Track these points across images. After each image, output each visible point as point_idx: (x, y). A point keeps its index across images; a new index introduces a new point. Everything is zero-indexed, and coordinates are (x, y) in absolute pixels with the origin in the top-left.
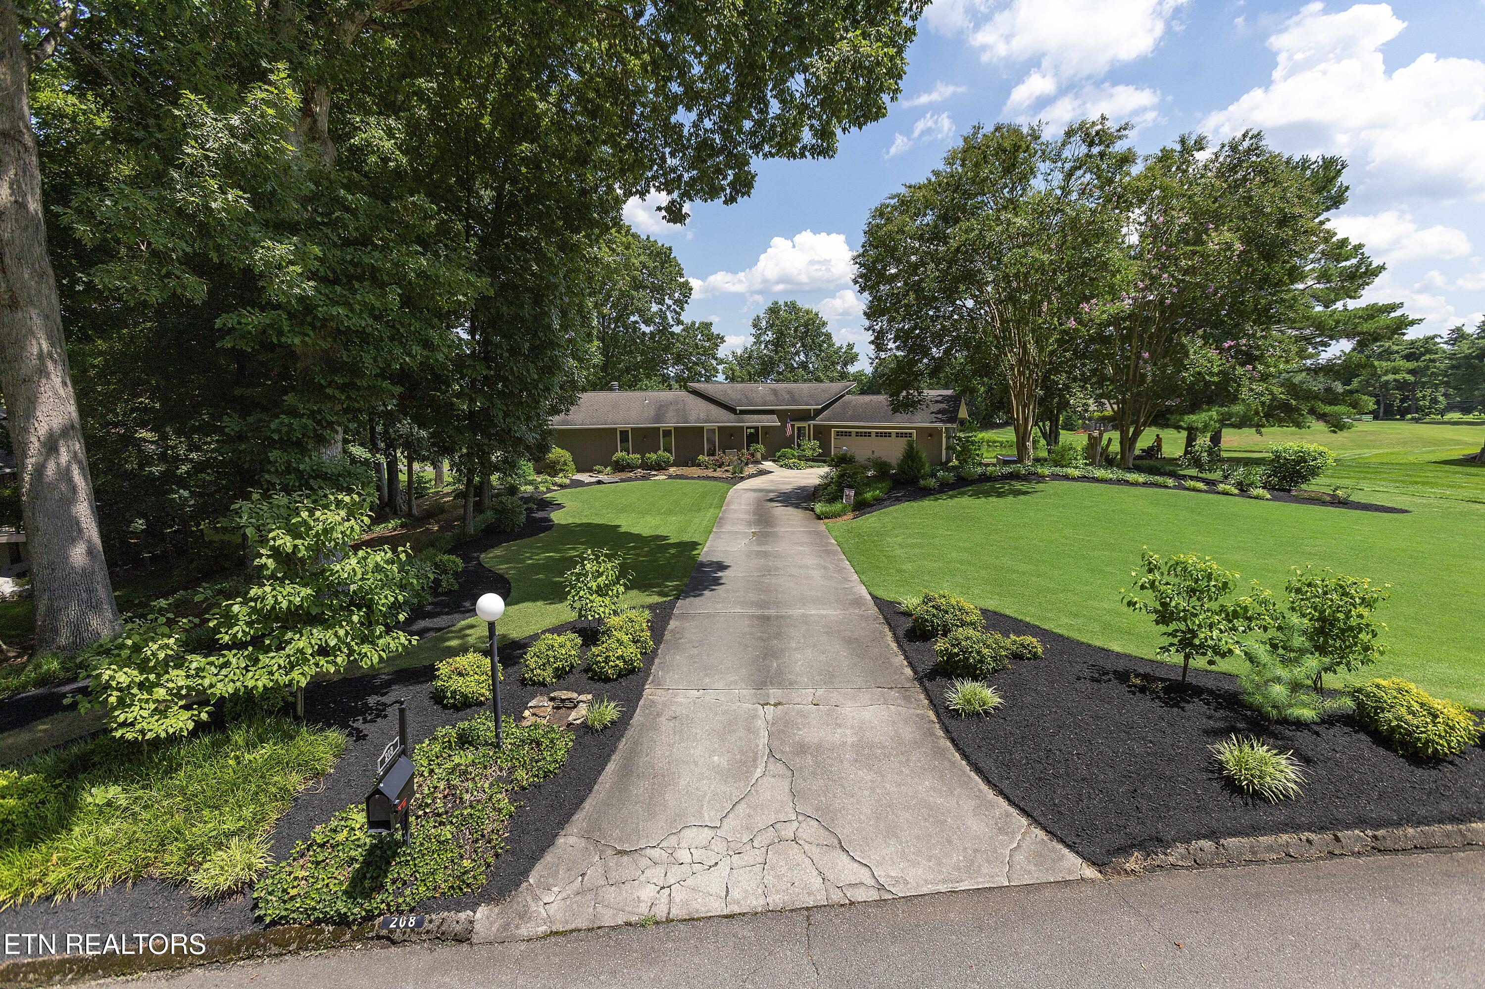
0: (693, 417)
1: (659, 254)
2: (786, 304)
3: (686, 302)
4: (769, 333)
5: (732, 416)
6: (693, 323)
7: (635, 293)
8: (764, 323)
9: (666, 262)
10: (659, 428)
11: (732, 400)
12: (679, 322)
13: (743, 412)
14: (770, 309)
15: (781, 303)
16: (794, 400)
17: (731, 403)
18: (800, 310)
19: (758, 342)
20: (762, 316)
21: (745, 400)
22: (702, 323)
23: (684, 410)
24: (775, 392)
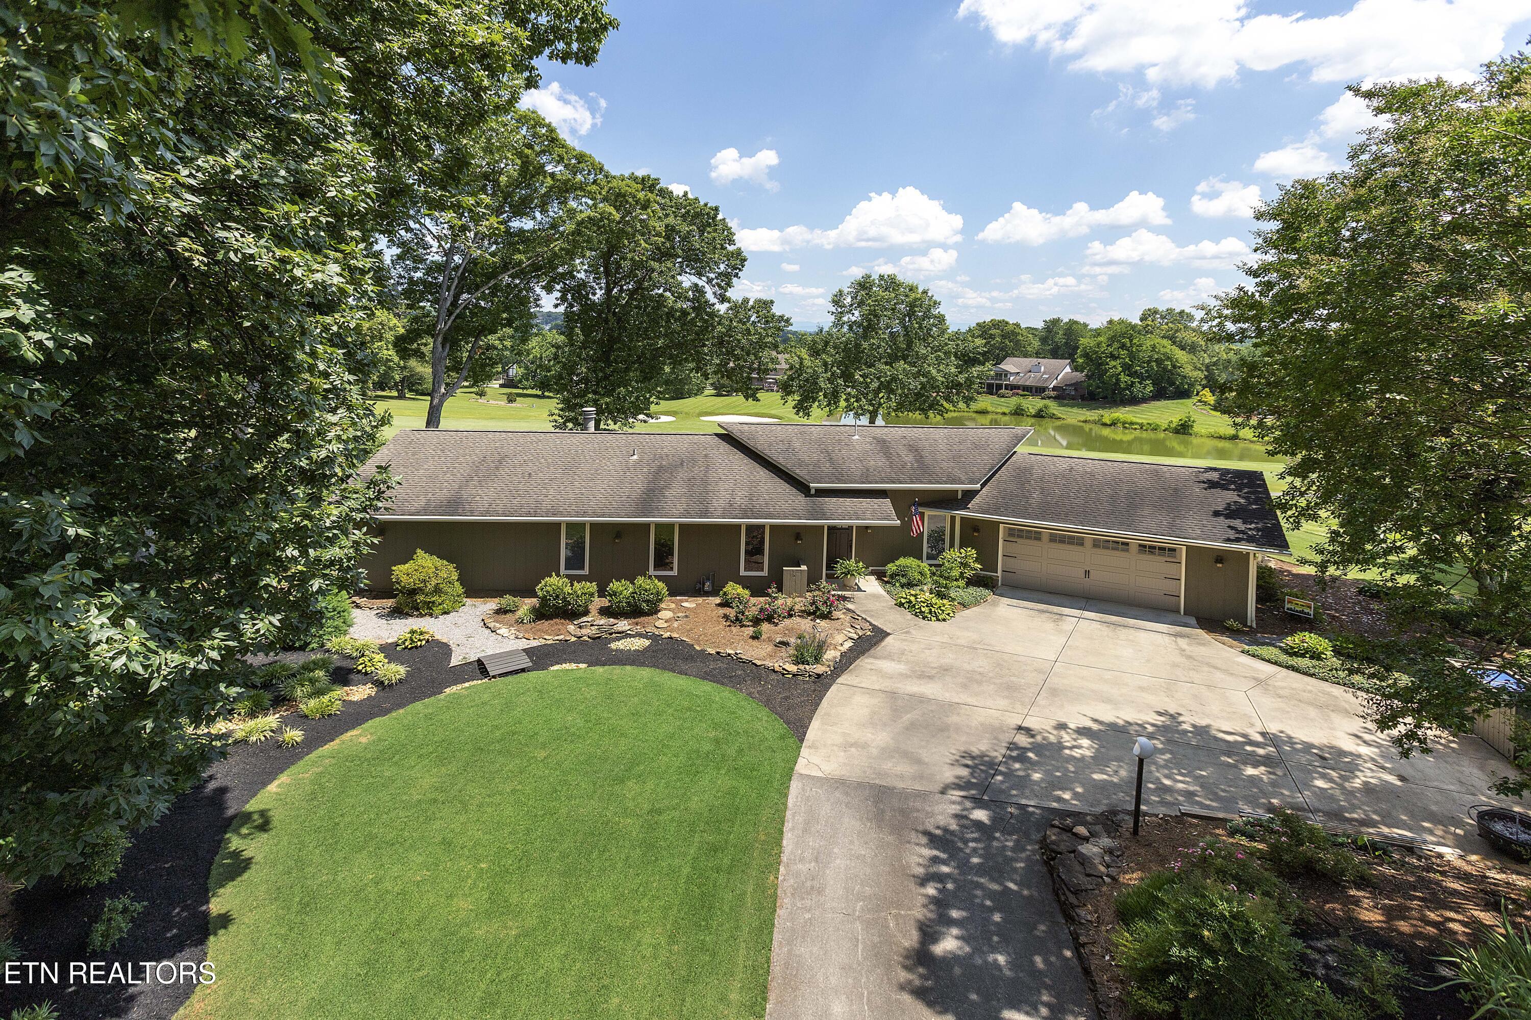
0: (719, 502)
1: (698, 215)
2: (881, 277)
3: (736, 275)
4: (857, 313)
5: (800, 500)
6: (746, 301)
7: (655, 265)
8: (848, 300)
9: (709, 225)
10: (647, 526)
11: (801, 463)
12: (723, 299)
13: (821, 493)
14: (860, 284)
15: (875, 277)
16: (923, 468)
17: (800, 473)
18: (899, 285)
19: (838, 324)
20: (846, 290)
21: (827, 467)
22: (758, 301)
23: (705, 482)
24: (883, 445)
